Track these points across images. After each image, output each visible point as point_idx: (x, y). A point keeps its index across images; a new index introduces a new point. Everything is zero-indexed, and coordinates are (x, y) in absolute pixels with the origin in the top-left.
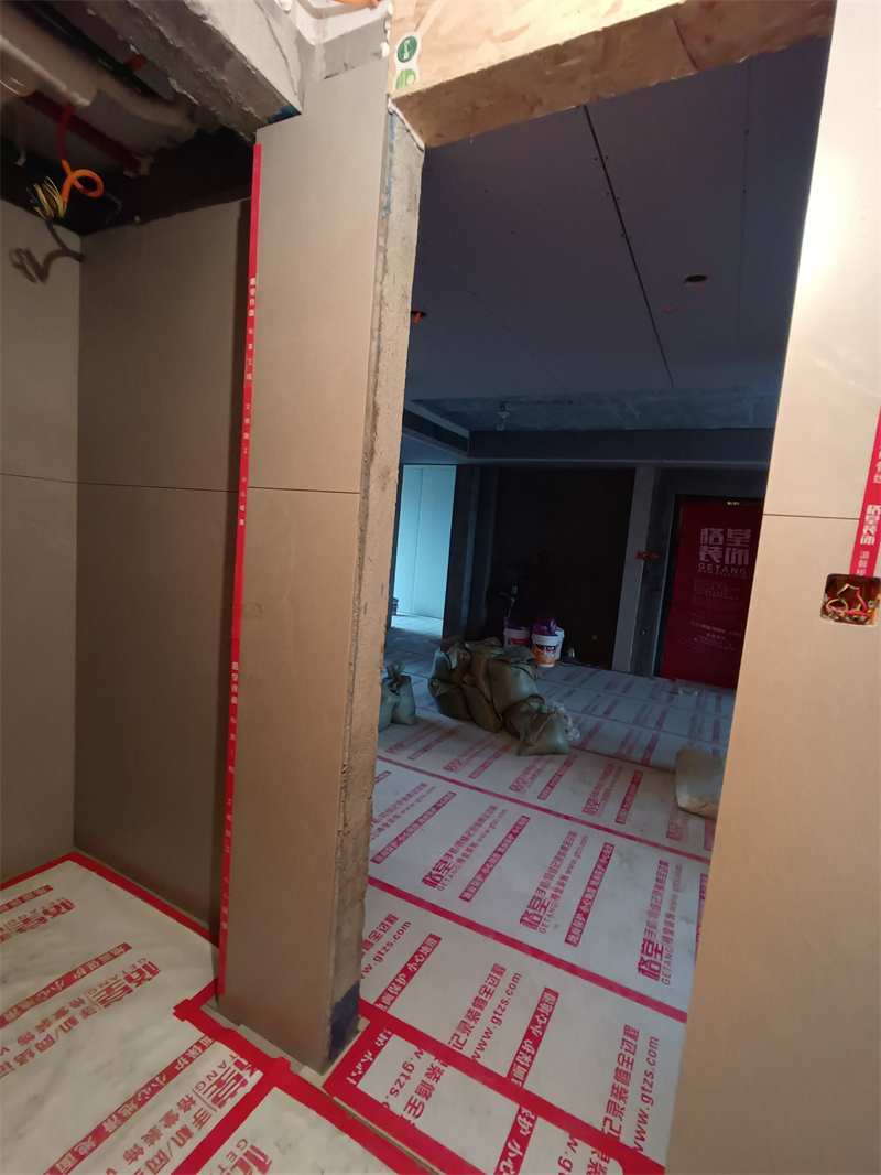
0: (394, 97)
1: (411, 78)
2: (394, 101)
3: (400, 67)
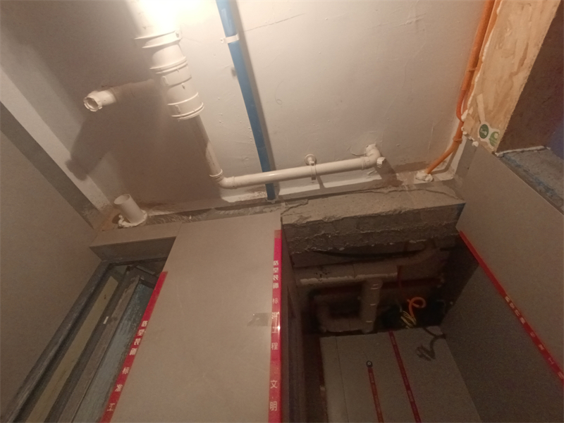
0: (496, 150)
1: (496, 136)
2: (498, 151)
3: (487, 140)
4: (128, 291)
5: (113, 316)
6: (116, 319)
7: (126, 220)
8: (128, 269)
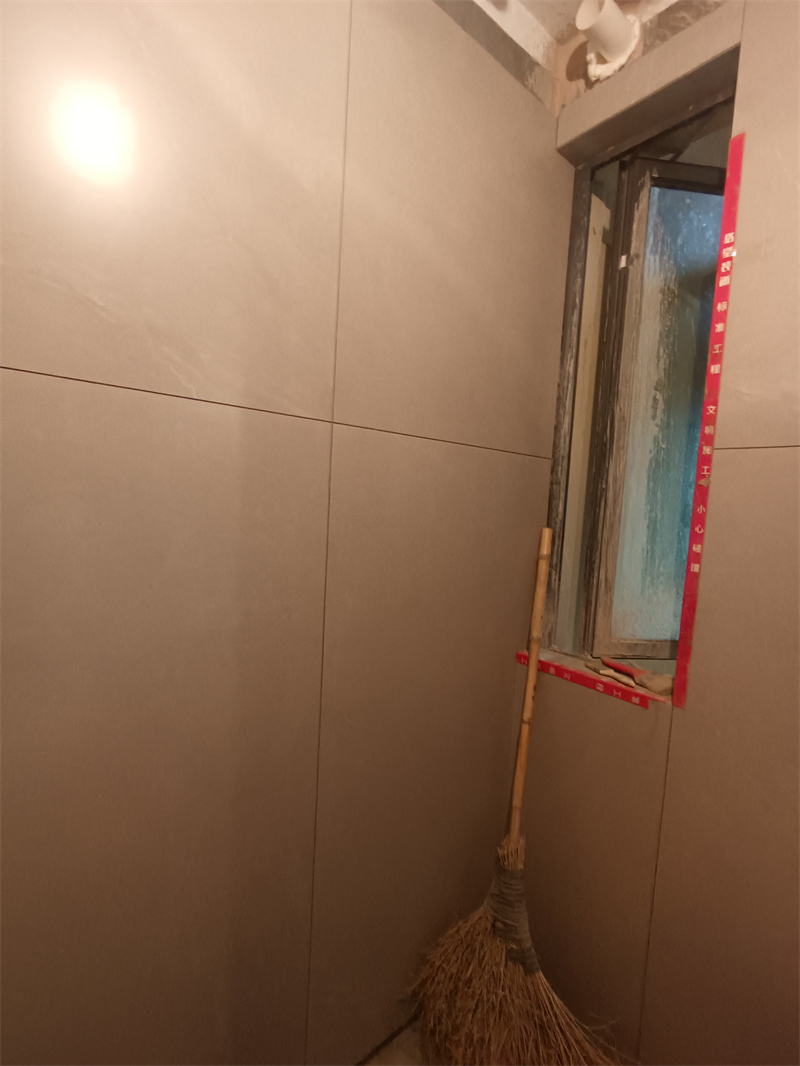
4: (640, 207)
5: (632, 253)
6: (637, 256)
7: (602, 60)
8: (623, 167)
